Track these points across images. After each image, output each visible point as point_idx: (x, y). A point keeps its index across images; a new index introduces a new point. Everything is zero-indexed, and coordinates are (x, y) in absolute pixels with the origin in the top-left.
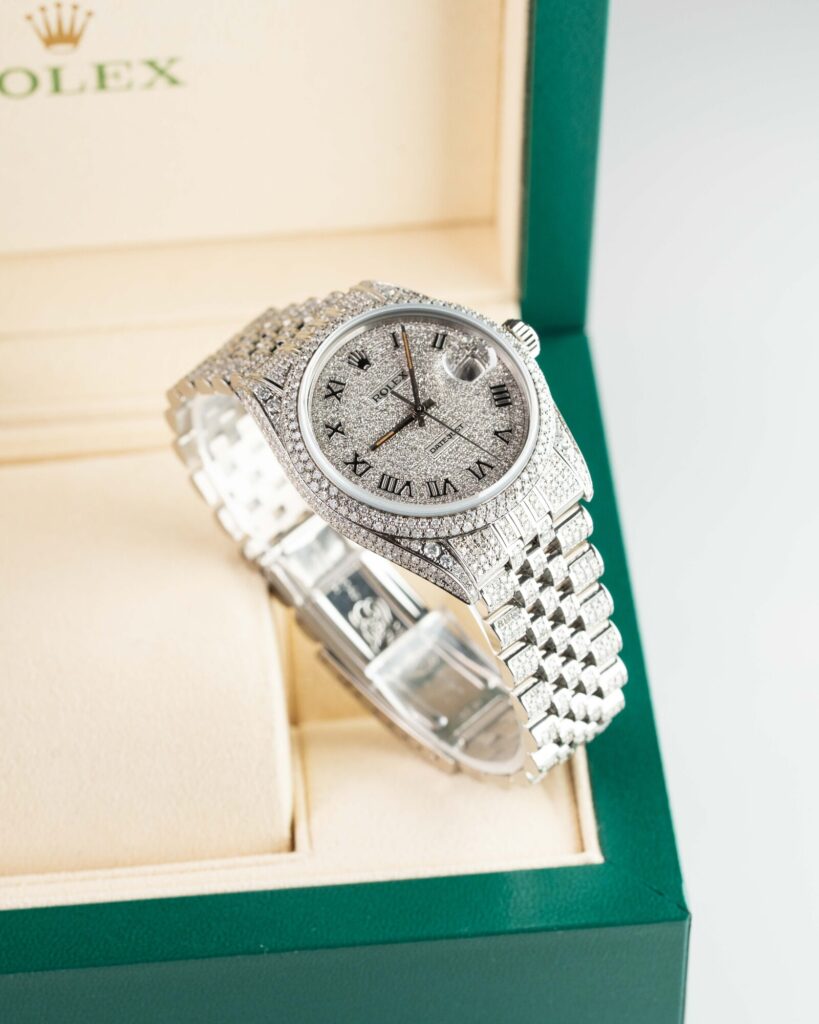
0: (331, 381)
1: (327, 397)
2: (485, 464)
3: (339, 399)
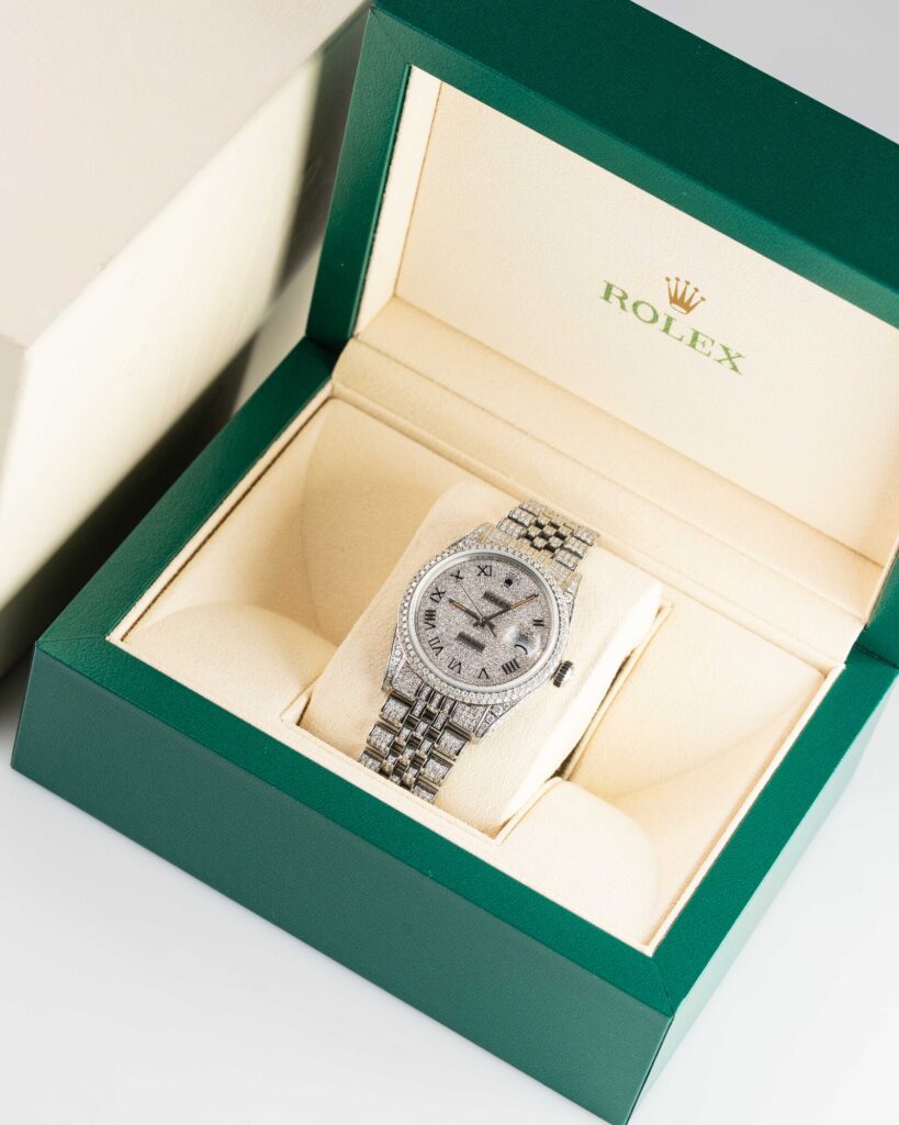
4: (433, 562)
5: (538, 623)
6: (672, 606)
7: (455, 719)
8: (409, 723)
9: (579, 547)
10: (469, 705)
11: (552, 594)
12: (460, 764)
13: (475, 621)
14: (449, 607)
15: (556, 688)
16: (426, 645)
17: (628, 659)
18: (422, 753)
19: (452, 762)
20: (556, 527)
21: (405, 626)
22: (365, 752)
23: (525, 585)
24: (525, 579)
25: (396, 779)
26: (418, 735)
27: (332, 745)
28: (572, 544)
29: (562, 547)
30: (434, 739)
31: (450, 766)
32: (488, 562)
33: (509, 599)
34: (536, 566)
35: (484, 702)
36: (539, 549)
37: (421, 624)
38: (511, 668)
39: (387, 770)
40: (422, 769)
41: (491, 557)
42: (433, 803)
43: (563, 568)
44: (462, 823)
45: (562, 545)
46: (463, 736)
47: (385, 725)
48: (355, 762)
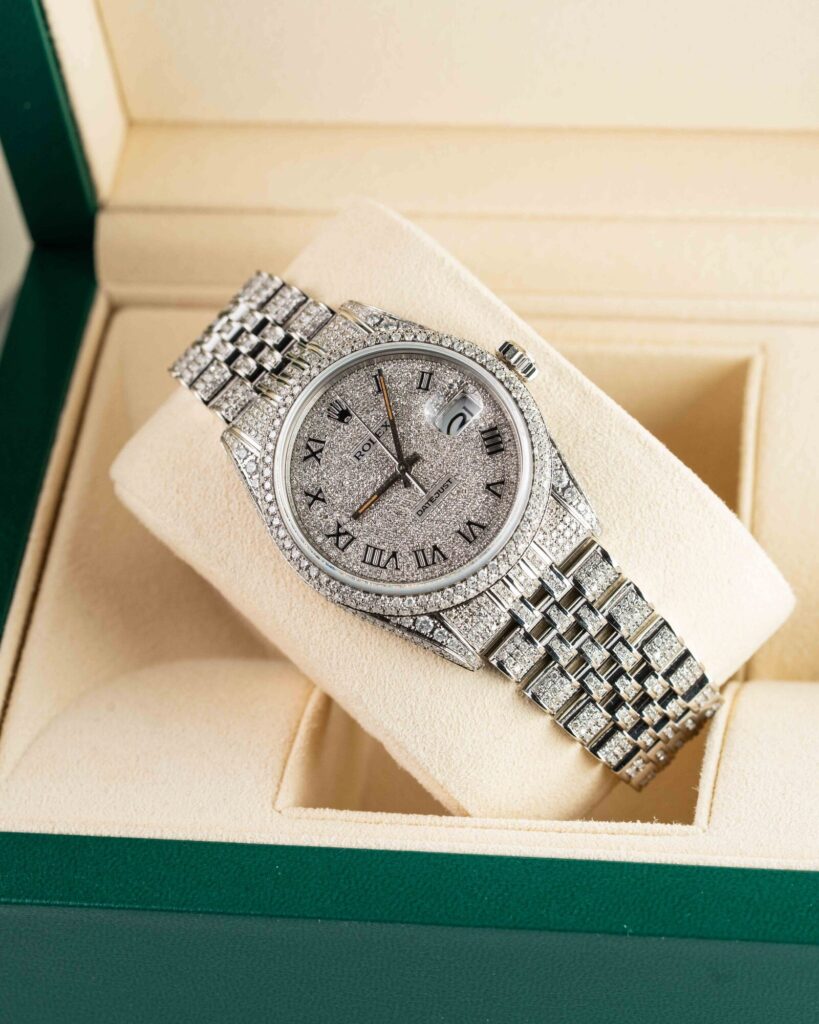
0: (310, 440)
1: (306, 458)
2: (475, 524)
3: (319, 460)
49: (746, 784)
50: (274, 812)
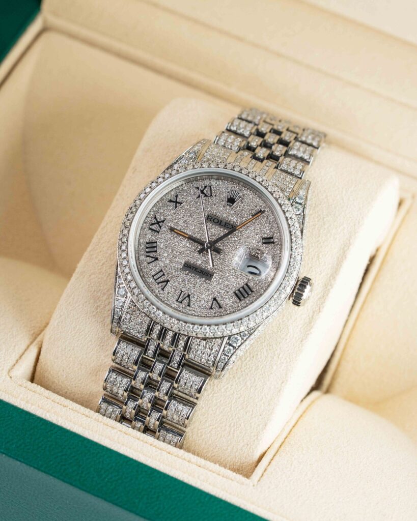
2: (189, 300)
4: (148, 190)
5: (268, 241)
6: (413, 197)
7: (191, 356)
8: (144, 364)
9: (304, 152)
10: (204, 339)
11: (278, 208)
12: (202, 402)
13: (200, 247)
14: (169, 235)
15: (296, 307)
16: (150, 280)
17: (372, 260)
18: (161, 395)
19: (195, 401)
20: (278, 133)
21: (125, 263)
22: (104, 400)
23: (249, 202)
24: (249, 195)
25: (139, 424)
26: (155, 376)
27: (66, 397)
28: (297, 149)
29: (286, 154)
30: (173, 378)
31: (192, 405)
32: (207, 183)
33: (234, 219)
34: (259, 179)
35: (219, 334)
36: (261, 160)
37: (142, 258)
38: (244, 293)
39: (128, 416)
40: (165, 412)
41: (210, 176)
42: (181, 447)
43: (289, 178)
44: (212, 464)
45: (287, 152)
46: (203, 372)
47: (120, 370)
48: (92, 412)
49: (291, 465)
50: (7, 376)
